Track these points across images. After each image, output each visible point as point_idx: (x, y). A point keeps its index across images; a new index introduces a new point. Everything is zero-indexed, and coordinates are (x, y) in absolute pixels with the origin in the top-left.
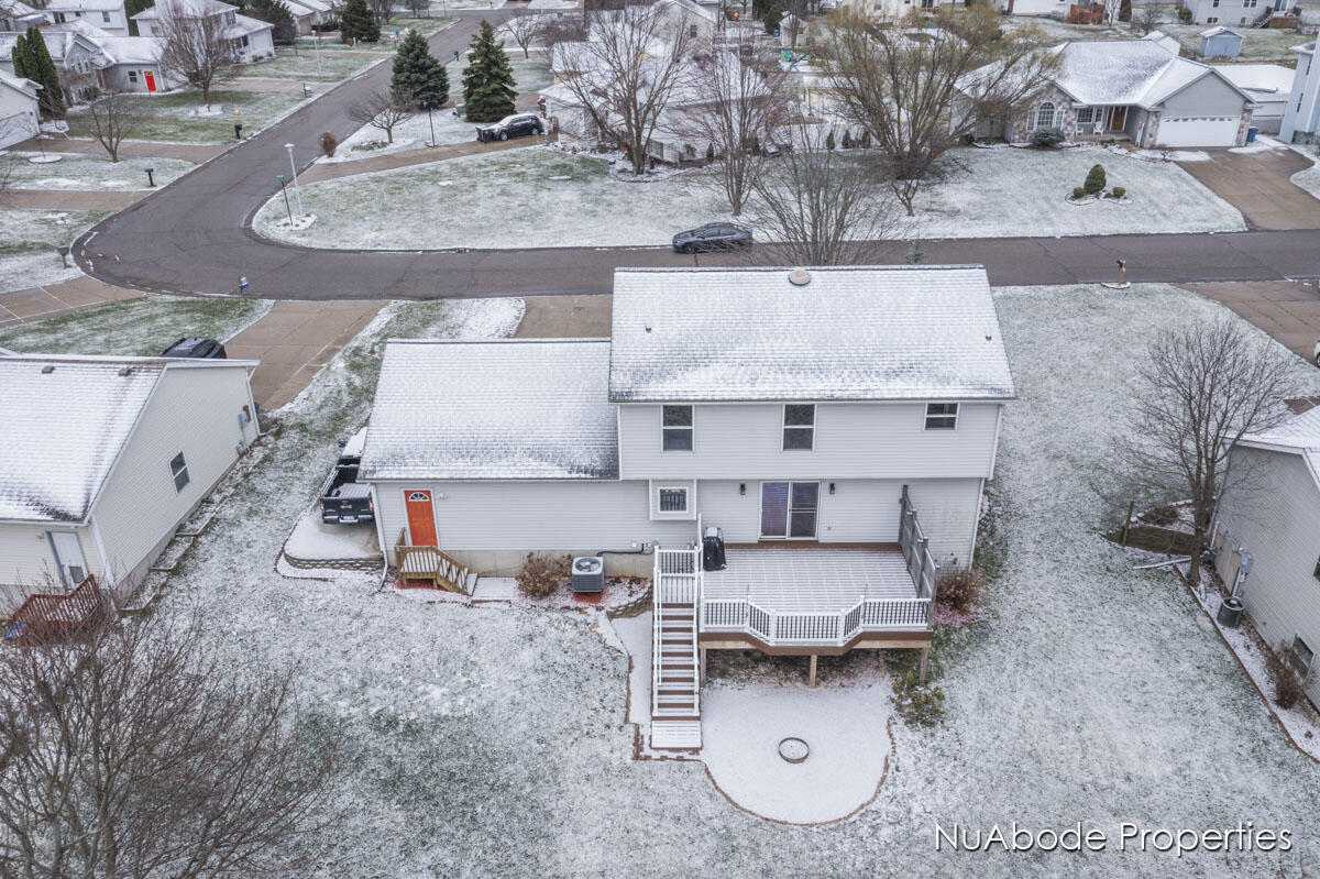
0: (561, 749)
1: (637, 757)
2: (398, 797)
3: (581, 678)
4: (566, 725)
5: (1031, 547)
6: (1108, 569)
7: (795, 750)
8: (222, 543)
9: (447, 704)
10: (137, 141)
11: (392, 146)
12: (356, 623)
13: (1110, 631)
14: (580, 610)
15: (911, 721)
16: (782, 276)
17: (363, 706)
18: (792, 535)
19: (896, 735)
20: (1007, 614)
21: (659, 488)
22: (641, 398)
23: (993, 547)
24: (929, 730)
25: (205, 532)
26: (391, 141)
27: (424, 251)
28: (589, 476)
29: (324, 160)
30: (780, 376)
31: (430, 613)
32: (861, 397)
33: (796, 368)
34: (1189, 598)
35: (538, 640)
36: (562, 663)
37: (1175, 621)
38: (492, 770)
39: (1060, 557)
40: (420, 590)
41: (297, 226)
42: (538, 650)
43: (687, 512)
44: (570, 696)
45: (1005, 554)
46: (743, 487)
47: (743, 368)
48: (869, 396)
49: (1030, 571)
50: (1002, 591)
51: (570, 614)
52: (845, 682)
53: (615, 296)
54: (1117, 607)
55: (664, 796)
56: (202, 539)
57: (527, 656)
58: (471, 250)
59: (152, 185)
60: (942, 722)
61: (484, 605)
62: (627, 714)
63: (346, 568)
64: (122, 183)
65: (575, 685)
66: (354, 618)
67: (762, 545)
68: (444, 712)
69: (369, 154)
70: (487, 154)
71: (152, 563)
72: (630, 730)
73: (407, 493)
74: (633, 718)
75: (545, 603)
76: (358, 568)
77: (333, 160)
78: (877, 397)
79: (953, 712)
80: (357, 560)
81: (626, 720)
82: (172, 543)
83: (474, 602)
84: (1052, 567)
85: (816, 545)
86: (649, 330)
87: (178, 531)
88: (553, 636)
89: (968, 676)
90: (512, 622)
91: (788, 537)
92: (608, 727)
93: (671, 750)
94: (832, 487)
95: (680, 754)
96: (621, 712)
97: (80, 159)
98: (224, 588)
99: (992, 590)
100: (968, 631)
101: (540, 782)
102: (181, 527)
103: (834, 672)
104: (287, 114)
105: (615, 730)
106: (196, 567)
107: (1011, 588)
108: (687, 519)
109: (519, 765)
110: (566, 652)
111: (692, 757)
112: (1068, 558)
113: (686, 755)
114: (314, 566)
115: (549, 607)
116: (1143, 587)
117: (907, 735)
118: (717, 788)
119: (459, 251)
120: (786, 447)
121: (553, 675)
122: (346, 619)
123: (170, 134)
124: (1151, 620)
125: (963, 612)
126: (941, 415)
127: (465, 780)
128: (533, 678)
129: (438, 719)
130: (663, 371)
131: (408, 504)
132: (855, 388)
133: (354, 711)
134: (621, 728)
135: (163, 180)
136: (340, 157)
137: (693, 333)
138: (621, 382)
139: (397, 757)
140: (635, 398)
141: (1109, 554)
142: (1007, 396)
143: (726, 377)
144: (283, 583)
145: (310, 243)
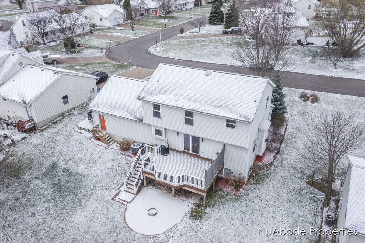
0: (97, 190)
1: (113, 199)
2: (54, 188)
3: (117, 174)
4: (104, 185)
5: (278, 178)
6: (299, 193)
7: (153, 212)
8: (69, 119)
9: (82, 170)
10: (142, 26)
11: (199, 33)
12: (80, 145)
13: (282, 212)
14: (131, 157)
15: (192, 216)
16: (204, 72)
17: (65, 165)
18: (192, 152)
19: (184, 219)
20: (252, 195)
21: (155, 128)
22: (145, 100)
23: (265, 174)
24: (195, 221)
25: (67, 116)
26: (200, 32)
27: (183, 60)
28: (137, 120)
29: (180, 35)
30: (185, 101)
31: (96, 147)
32: (204, 112)
33: (190, 99)
34: (321, 211)
35: (114, 161)
36: (116, 169)
37: (308, 217)
38: (78, 190)
39: (286, 184)
40: (98, 141)
41: (158, 50)
42: (113, 164)
43: (162, 137)
44: (111, 178)
45: (268, 177)
46: (178, 134)
47: (176, 97)
48: (206, 112)
49: (272, 185)
50: (256, 189)
51: (128, 158)
52: (184, 199)
53: (156, 71)
54: (292, 205)
55: (110, 211)
56: (66, 117)
57: (109, 165)
58: (195, 61)
59: (136, 37)
60: (201, 220)
61: (110, 149)
62: (120, 187)
63: (87, 131)
64: (130, 36)
65: (114, 175)
66: (80, 144)
67: (183, 152)
68: (80, 172)
69: (193, 34)
70: (220, 37)
71: (52, 120)
72: (118, 191)
73: (100, 115)
74: (120, 189)
75: (124, 153)
76: (90, 132)
77: (182, 35)
78: (208, 113)
79: (207, 218)
80: (90, 130)
81: (119, 189)
82: (60, 116)
83: (109, 148)
84: (280, 186)
85: (199, 157)
86: (158, 81)
87: (62, 114)
88: (119, 162)
89: (222, 210)
90: (112, 155)
91: (191, 152)
92: (113, 189)
93: (122, 200)
94: (203, 139)
95: (123, 202)
96: (119, 186)
97: (126, 29)
98: (61, 129)
99: (253, 187)
100: (234, 196)
101: (86, 197)
102: (64, 113)
103: (184, 195)
104: (182, 23)
105: (114, 190)
106: (59, 123)
107: (260, 188)
108: (162, 139)
109: (84, 191)
110: (119, 167)
111: (126, 204)
112: (288, 185)
113: (125, 203)
114: (81, 129)
115: (124, 154)
116: (306, 202)
117: (188, 220)
118: (124, 214)
119: (192, 61)
120: (186, 123)
121: (111, 171)
122: (78, 143)
123: (151, 25)
124: (299, 214)
125: (237, 190)
126: (231, 124)
127: (70, 190)
128: (106, 171)
129: (77, 173)
130: (155, 93)
131: (100, 118)
132: (204, 109)
133: (63, 165)
134: (116, 190)
135: (139, 36)
136: (184, 34)
137: (169, 84)
138: (143, 94)
139: (62, 179)
140: (143, 99)
141: (303, 188)
142: (249, 121)
143: (170, 98)
144: (73, 132)
145: (158, 54)
